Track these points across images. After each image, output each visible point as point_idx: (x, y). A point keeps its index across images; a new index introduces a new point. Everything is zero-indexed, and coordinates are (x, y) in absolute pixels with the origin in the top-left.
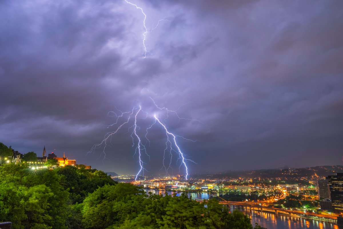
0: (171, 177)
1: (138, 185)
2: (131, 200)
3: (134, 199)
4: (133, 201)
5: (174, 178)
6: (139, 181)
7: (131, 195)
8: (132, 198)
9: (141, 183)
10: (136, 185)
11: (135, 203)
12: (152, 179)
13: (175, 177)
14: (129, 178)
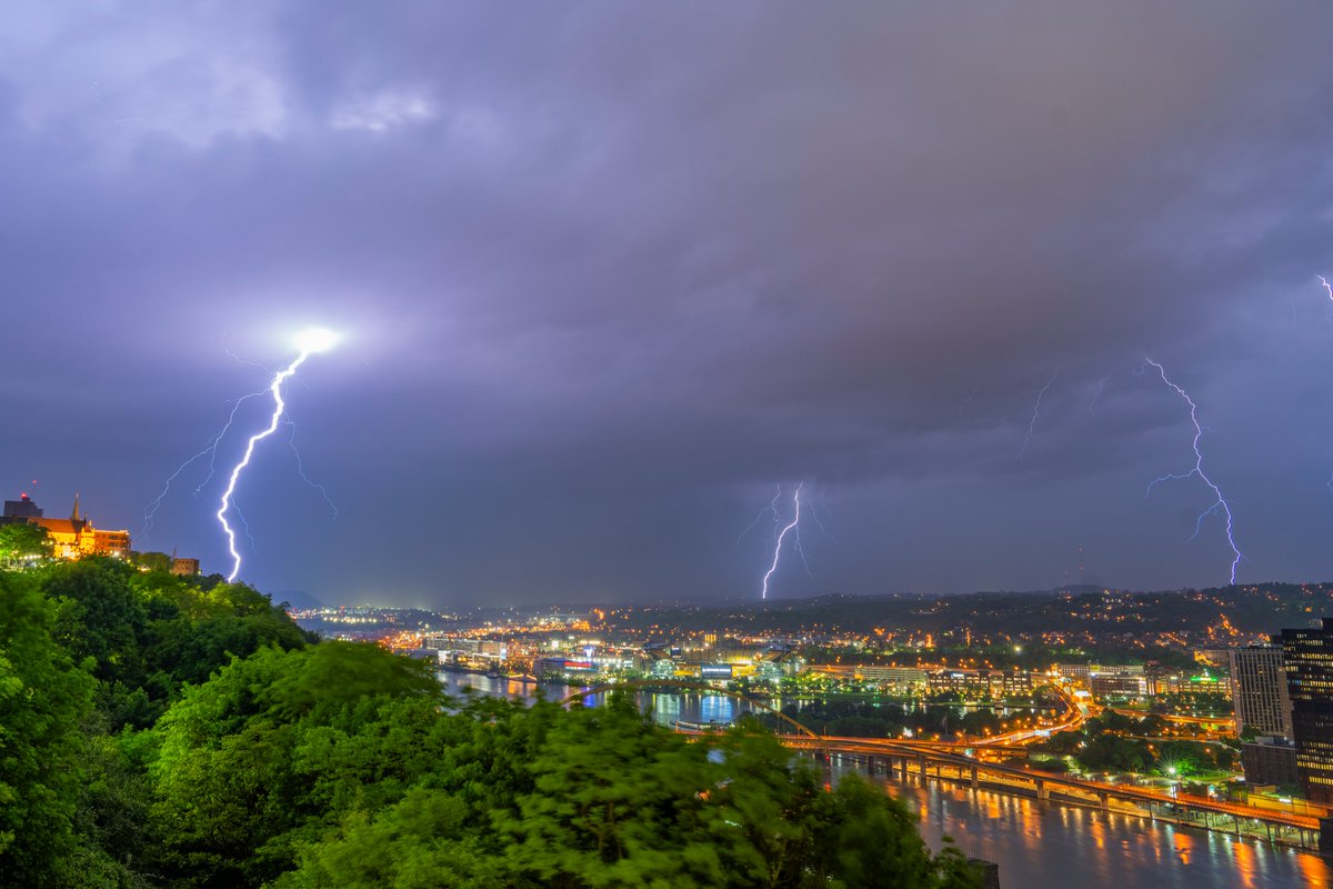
0: (563, 619)
1: (412, 654)
2: (380, 720)
3: (390, 714)
4: (385, 723)
5: (576, 625)
6: (418, 635)
7: (378, 698)
8: (381, 711)
9: (425, 642)
10: (401, 651)
11: (397, 734)
12: (478, 623)
13: (583, 619)
14: (373, 617)
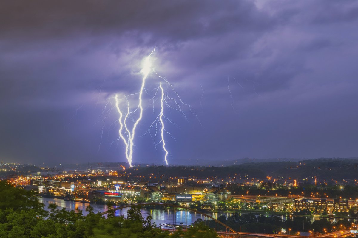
0: (104, 170)
1: (25, 187)
2: (8, 222)
3: (13, 219)
4: (10, 224)
5: (111, 174)
6: (28, 178)
7: (7, 210)
8: (9, 217)
9: (32, 181)
10: (19, 186)
11: (16, 229)
12: (59, 171)
13: (114, 171)
14: (5, 168)
